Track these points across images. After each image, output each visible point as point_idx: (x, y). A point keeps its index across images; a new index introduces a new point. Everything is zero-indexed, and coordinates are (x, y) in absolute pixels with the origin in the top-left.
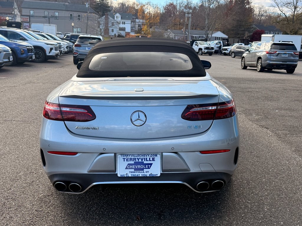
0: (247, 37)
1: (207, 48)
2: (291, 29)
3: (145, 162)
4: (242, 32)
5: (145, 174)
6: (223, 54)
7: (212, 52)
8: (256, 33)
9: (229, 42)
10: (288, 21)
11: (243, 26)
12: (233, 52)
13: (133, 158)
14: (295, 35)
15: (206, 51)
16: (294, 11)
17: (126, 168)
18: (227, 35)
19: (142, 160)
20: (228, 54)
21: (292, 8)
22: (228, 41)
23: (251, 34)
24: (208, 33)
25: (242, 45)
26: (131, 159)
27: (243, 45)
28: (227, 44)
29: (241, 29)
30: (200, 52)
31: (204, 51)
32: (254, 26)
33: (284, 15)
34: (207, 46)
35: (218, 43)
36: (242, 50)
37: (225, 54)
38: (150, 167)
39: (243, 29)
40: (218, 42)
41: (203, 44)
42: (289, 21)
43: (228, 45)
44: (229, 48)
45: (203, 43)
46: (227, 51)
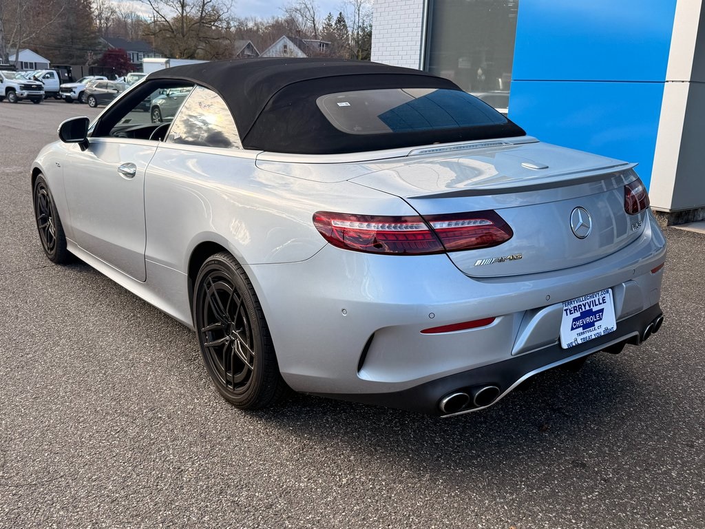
0: (94, 63)
1: (27, 87)
2: (182, 48)
3: (595, 309)
4: (79, 51)
5: (598, 331)
6: (64, 99)
7: (41, 95)
8: (109, 54)
9: (73, 74)
10: (173, 32)
11: (80, 39)
12: (91, 95)
13: (577, 305)
14: (191, 59)
15: (26, 93)
16: (181, 11)
17: (573, 329)
18: (46, 58)
19: (590, 307)
20: (75, 99)
21: (177, 5)
22: (69, 72)
23: (100, 56)
24: (7, 52)
25: (102, 79)
26: (575, 309)
27: (105, 80)
28: (67, 78)
29: (77, 47)
30: (11, 96)
31: (22, 94)
32: (102, 40)
33: (163, 19)
34: (25, 82)
35: (49, 76)
36: (110, 91)
37: (69, 100)
38: (602, 315)
39: (81, 46)
40: (47, 74)
41: (13, 76)
42: (175, 33)
43: (71, 80)
44: (76, 88)
45: (14, 74)
46: (72, 93)
